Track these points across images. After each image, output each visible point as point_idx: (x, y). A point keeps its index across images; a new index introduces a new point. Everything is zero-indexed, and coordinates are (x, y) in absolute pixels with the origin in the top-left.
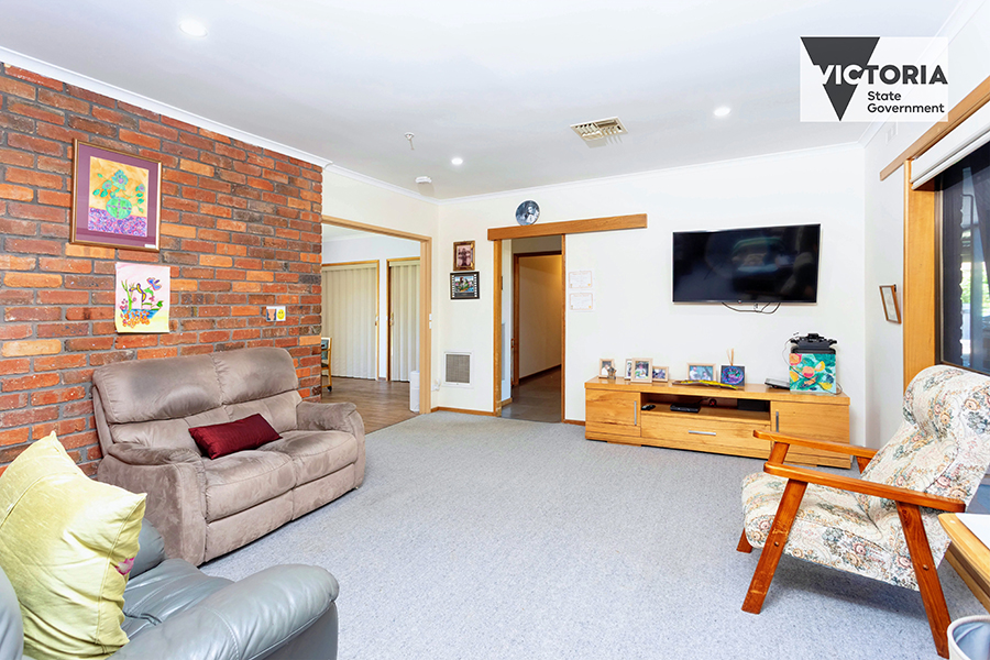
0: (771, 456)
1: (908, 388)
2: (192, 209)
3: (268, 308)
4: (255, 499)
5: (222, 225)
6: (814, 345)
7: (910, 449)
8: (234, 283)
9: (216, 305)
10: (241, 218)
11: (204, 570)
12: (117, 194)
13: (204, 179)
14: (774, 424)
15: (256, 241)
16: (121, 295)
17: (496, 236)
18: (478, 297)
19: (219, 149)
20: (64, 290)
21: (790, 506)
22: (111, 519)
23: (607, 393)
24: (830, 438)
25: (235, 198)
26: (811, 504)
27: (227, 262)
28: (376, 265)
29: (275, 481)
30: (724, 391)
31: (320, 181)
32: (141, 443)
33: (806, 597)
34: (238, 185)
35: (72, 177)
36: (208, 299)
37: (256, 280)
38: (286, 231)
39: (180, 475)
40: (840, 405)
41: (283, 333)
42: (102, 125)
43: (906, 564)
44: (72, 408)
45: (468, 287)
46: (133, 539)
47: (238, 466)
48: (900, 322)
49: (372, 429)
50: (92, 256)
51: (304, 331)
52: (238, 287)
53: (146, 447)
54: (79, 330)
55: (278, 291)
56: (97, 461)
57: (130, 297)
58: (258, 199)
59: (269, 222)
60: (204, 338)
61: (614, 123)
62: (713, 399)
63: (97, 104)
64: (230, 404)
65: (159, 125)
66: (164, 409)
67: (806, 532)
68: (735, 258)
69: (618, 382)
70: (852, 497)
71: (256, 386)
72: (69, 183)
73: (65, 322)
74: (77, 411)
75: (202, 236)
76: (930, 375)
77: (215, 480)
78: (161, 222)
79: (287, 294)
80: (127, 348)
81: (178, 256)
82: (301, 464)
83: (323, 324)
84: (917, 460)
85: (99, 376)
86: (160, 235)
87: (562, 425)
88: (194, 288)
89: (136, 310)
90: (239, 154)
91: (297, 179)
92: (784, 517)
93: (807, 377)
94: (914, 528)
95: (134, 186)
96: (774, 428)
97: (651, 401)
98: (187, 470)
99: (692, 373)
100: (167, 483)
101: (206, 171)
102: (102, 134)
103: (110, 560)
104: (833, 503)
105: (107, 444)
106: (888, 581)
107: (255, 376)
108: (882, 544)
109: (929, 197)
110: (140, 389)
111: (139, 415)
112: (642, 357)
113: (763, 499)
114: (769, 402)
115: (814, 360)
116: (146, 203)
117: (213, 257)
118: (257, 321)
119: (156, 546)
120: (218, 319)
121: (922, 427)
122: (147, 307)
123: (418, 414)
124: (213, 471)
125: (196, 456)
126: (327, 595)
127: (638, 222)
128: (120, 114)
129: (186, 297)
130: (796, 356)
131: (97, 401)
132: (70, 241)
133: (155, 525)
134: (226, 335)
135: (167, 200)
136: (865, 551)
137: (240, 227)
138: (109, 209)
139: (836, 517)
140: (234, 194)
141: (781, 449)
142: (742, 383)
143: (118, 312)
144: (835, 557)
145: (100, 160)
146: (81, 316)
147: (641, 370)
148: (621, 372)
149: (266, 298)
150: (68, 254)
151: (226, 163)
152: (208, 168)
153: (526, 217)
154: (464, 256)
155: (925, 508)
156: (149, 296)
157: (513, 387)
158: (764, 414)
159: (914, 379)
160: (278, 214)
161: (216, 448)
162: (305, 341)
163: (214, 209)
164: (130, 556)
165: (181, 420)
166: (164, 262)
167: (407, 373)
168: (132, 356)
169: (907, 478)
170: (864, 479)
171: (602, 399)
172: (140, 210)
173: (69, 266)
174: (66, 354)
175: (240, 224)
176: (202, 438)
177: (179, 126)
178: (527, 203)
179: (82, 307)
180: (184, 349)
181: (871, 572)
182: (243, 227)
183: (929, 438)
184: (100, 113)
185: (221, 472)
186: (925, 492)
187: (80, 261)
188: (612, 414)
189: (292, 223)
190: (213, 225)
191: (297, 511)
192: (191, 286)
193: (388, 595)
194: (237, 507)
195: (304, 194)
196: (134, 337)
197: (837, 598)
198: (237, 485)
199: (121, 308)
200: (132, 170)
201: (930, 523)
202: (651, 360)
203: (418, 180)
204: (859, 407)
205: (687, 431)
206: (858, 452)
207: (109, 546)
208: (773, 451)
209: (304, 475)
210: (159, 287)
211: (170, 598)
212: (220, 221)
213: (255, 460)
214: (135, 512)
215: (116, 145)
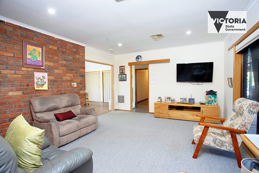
0: (201, 121)
1: (234, 104)
2: (52, 58)
3: (72, 83)
4: (71, 132)
5: (60, 62)
6: (212, 93)
7: (234, 118)
8: (63, 77)
9: (59, 83)
10: (64, 60)
11: (60, 148)
12: (34, 55)
13: (55, 50)
14: (201, 113)
15: (68, 66)
16: (36, 80)
17: (130, 64)
18: (126, 81)
19: (59, 42)
20: (22, 79)
21: (205, 133)
22: (36, 135)
23: (160, 105)
24: (215, 116)
25: (63, 55)
26: (210, 132)
27: (61, 72)
28: (99, 72)
29: (76, 127)
30: (189, 105)
31: (85, 50)
32: (43, 117)
33: (208, 155)
34: (64, 52)
35: (23, 50)
36: (57, 81)
37: (68, 76)
38: (76, 63)
39: (52, 125)
40: (217, 108)
41: (76, 90)
42: (30, 37)
43: (232, 146)
44: (26, 108)
45: (123, 78)
46: (42, 140)
47: (66, 123)
48: (232, 87)
49: (99, 115)
50: (28, 70)
51: (81, 90)
52: (64, 78)
53: (44, 118)
54: (26, 89)
55: (74, 79)
56: (32, 122)
57: (38, 81)
58: (69, 55)
59: (72, 61)
60: (56, 91)
61: (161, 35)
62: (187, 107)
63: (28, 31)
64: (64, 108)
65: (44, 37)
66: (48, 109)
67: (208, 139)
68: (192, 71)
69: (162, 103)
70: (219, 130)
71: (70, 103)
72: (22, 52)
73: (23, 87)
74: (27, 109)
75: (55, 65)
76: (239, 100)
77: (61, 127)
78: (45, 61)
79: (77, 80)
80: (38, 94)
81: (49, 70)
82: (82, 123)
83: (86, 88)
84: (235, 121)
85: (32, 101)
86: (45, 65)
87: (148, 114)
88: (54, 78)
89: (39, 84)
90: (64, 43)
91: (78, 50)
92: (203, 135)
93: (210, 101)
94: (234, 138)
95: (38, 52)
96: (201, 114)
97: (171, 107)
98: (54, 124)
99: (181, 100)
100: (49, 127)
101: (56, 48)
102: (30, 39)
103: (37, 145)
104: (215, 132)
105: (34, 118)
106: (227, 150)
107: (69, 101)
108: (226, 141)
109: (240, 56)
110: (42, 104)
111: (42, 110)
112: (169, 96)
113: (198, 131)
114: (200, 107)
115: (211, 97)
116: (41, 57)
117: (58, 70)
118: (69, 87)
119: (48, 142)
120: (60, 86)
121: (237, 113)
122: (42, 83)
123: (111, 111)
124: (60, 124)
125: (56, 121)
126: (90, 155)
127: (168, 61)
128: (34, 34)
129: (52, 81)
130: (207, 96)
131: (31, 107)
132: (23, 66)
133: (47, 137)
134: (62, 90)
135: (46, 56)
136: (222, 143)
137: (64, 63)
138: (32, 58)
139: (216, 135)
140: (63, 54)
141: (203, 119)
142: (194, 103)
143: (35, 84)
144: (215, 145)
145: (29, 46)
146: (26, 85)
147: (168, 100)
148: (163, 100)
149: (72, 81)
150: (23, 70)
151: (60, 46)
152: (56, 47)
153: (138, 59)
154: (122, 70)
155: (237, 133)
156: (43, 80)
157: (135, 104)
158: (199, 110)
159: (235, 101)
160: (74, 59)
161: (61, 119)
162: (81, 92)
163: (58, 58)
164: (42, 144)
165: (52, 112)
166: (46, 72)
167: (108, 101)
168: (39, 96)
169: (233, 126)
170: (223, 126)
171: (159, 107)
172: (39, 58)
173: (23, 73)
174: (23, 95)
175: (64, 62)
176: (57, 116)
177: (49, 37)
178: (139, 56)
179: (26, 83)
180: (52, 94)
181: (224, 148)
182: (65, 62)
183: (239, 116)
184: (29, 34)
185: (62, 125)
186: (237, 129)
187: (25, 72)
188: (161, 111)
189: (78, 61)
190: (58, 62)
191: (81, 135)
192: (53, 78)
193: (105, 155)
194: (67, 134)
195: (80, 54)
196: (39, 91)
197: (215, 155)
198: (66, 128)
199: (36, 83)
200: (37, 48)
201: (238, 136)
202: (171, 97)
203: (110, 50)
204: (222, 108)
205: (180, 115)
206: (221, 119)
207: (36, 142)
208: (201, 120)
209: (83, 126)
210: (45, 78)
211: (52, 155)
212: (59, 61)
213: (70, 122)
214: (42, 134)
215: (33, 42)
